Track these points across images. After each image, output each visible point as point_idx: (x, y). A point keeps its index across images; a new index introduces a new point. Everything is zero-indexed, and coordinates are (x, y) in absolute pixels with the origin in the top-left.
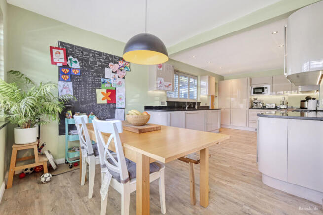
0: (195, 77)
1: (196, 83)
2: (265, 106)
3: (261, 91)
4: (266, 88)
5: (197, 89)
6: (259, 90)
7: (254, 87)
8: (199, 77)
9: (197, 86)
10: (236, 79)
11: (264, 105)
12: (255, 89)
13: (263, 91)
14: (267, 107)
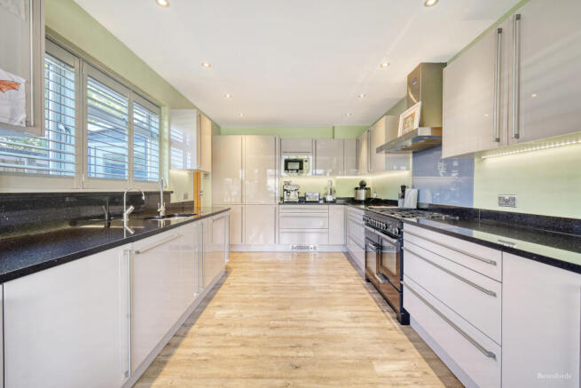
0: (153, 106)
1: (155, 125)
2: (305, 198)
3: (297, 166)
4: (306, 161)
5: (161, 147)
6: (295, 165)
7: (287, 157)
8: (165, 110)
9: (160, 137)
10: (253, 137)
11: (302, 195)
12: (287, 162)
13: (301, 168)
14: (307, 200)
